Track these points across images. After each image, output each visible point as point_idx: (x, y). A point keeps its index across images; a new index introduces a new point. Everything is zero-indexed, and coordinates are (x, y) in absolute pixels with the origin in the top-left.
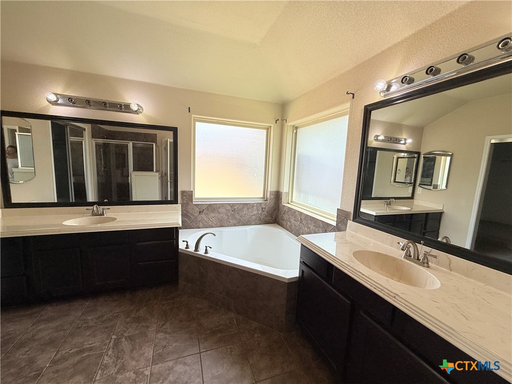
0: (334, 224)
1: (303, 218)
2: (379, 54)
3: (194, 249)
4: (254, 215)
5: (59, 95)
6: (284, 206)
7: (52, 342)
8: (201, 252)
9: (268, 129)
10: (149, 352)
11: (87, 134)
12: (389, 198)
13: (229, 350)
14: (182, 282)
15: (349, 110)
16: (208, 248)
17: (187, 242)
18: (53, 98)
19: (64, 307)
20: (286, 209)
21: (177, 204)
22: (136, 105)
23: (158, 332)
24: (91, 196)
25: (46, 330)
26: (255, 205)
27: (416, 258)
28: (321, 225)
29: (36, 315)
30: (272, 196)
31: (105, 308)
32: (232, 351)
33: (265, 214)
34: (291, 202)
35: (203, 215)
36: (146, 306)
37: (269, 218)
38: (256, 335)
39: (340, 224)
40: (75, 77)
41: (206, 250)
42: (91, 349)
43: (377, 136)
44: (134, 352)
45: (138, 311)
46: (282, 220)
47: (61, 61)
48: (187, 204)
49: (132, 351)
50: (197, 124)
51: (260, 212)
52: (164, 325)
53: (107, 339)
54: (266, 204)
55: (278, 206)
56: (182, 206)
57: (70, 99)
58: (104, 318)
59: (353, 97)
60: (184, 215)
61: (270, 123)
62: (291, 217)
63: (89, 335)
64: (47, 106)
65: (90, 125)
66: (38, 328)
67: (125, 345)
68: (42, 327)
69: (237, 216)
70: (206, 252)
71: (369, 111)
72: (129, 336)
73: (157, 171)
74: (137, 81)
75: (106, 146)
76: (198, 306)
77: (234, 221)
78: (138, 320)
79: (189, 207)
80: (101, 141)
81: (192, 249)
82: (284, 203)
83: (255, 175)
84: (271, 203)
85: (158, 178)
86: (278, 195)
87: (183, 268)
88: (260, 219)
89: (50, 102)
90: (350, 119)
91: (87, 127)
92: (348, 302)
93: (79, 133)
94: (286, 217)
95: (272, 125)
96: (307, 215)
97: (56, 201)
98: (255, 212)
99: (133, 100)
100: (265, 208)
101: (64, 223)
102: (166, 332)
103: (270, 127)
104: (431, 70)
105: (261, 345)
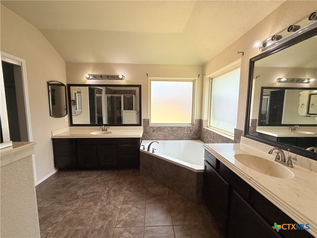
0: (233, 139)
1: (214, 136)
2: (258, 24)
3: (147, 150)
4: (185, 134)
5: (90, 75)
6: (204, 128)
7: (83, 187)
8: (151, 152)
9: (194, 81)
10: (121, 198)
11: (104, 92)
12: (293, 125)
13: (161, 206)
14: (141, 168)
15: (240, 64)
16: (154, 150)
17: (144, 146)
18: (88, 76)
19: (90, 173)
20: (205, 130)
21: (141, 126)
22: (121, 75)
23: (127, 190)
24: (105, 121)
25: (82, 181)
26: (186, 128)
27: (283, 161)
28: (225, 140)
29: (79, 174)
30: (197, 123)
31: (106, 176)
32: (163, 207)
33: (192, 133)
34: (209, 126)
35: (155, 133)
36: (123, 177)
37: (195, 136)
38: (178, 202)
39: (236, 139)
40: (97, 66)
41: (153, 151)
42: (97, 192)
43: (280, 79)
44: (115, 197)
45: (120, 179)
46: (203, 137)
47: (91, 59)
48: (146, 126)
49: (114, 196)
50: (152, 82)
51: (189, 132)
52: (130, 187)
53: (105, 189)
54: (193, 127)
55: (201, 129)
56: (144, 127)
57: (94, 76)
58: (105, 180)
59: (243, 55)
60: (145, 132)
61: (195, 78)
62: (208, 135)
63: (97, 186)
64: (86, 80)
65: (105, 88)
66: (79, 180)
67: (112, 193)
68: (81, 179)
69: (175, 134)
70: (153, 152)
71: (252, 62)
72: (114, 190)
73: (135, 110)
74: (123, 64)
75: (112, 97)
76: (149, 181)
77: (173, 137)
78: (118, 183)
79: (147, 128)
80: (110, 95)
81: (146, 150)
82: (204, 126)
83: (186, 109)
84: (196, 127)
85: (135, 113)
86: (200, 122)
87: (142, 160)
88: (189, 137)
89: (87, 78)
90: (241, 69)
91: (103, 89)
92: (227, 184)
93: (100, 92)
94: (205, 135)
95: (196, 79)
96: (217, 134)
97: (90, 124)
98: (186, 132)
99: (120, 73)
100: (192, 130)
101: (90, 134)
102: (130, 191)
103: (195, 80)
104: (291, 28)
105: (179, 207)
